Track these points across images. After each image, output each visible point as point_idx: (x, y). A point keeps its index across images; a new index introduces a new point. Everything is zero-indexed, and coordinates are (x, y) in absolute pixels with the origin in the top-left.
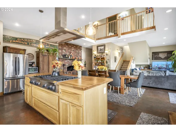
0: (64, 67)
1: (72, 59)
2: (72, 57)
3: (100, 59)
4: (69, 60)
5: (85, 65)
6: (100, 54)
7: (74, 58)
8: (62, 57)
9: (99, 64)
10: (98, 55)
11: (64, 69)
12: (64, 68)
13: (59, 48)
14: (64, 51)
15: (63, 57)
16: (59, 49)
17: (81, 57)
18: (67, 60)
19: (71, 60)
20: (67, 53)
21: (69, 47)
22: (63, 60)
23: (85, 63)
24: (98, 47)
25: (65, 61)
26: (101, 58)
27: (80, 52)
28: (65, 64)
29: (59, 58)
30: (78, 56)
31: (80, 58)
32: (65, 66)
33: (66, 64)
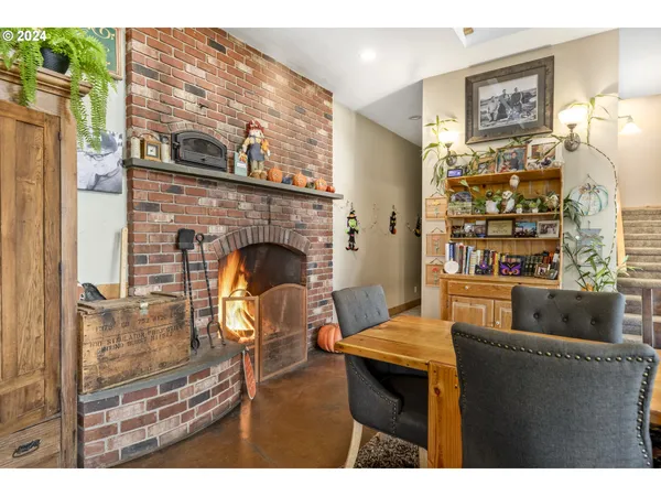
0: (184, 258)
1: (264, 182)
2: (259, 169)
3: (514, 182)
4: (232, 195)
5: (352, 240)
6: (495, 146)
7: (277, 175)
8: (167, 159)
9: (491, 232)
10: (482, 149)
11: (186, 276)
12: (187, 267)
13: (128, 56)
14: (182, 94)
15: (175, 156)
16: (128, 68)
17: (327, 171)
18: (219, 190)
19: (256, 197)
20: (220, 125)
21: (239, 73)
22: (178, 190)
23: (352, 222)
24: (472, 84)
25: (203, 201)
26: (526, 179)
27: (323, 132)
28: (196, 227)
29: (127, 164)
30: (310, 167)
31: (322, 183)
32: (194, 251)
33: (213, 230)
